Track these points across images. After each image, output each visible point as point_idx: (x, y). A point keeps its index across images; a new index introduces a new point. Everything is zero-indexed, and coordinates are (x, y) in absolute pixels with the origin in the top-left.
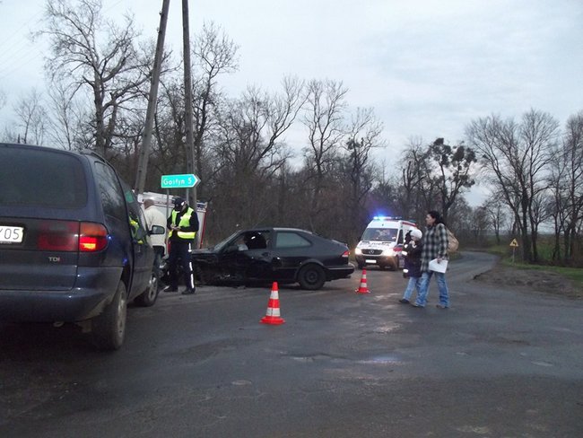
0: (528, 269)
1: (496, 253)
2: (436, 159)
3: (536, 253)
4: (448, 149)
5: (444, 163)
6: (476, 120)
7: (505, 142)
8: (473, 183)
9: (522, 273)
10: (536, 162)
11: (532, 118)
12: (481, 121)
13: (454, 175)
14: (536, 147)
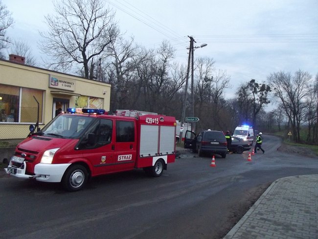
0: (296, 146)
1: (279, 136)
2: (251, 90)
3: (299, 138)
4: (257, 85)
5: (255, 92)
6: (272, 73)
7: (286, 84)
8: (269, 102)
9: (294, 148)
10: (300, 95)
11: (299, 74)
12: (275, 74)
13: (260, 98)
14: (301, 88)
